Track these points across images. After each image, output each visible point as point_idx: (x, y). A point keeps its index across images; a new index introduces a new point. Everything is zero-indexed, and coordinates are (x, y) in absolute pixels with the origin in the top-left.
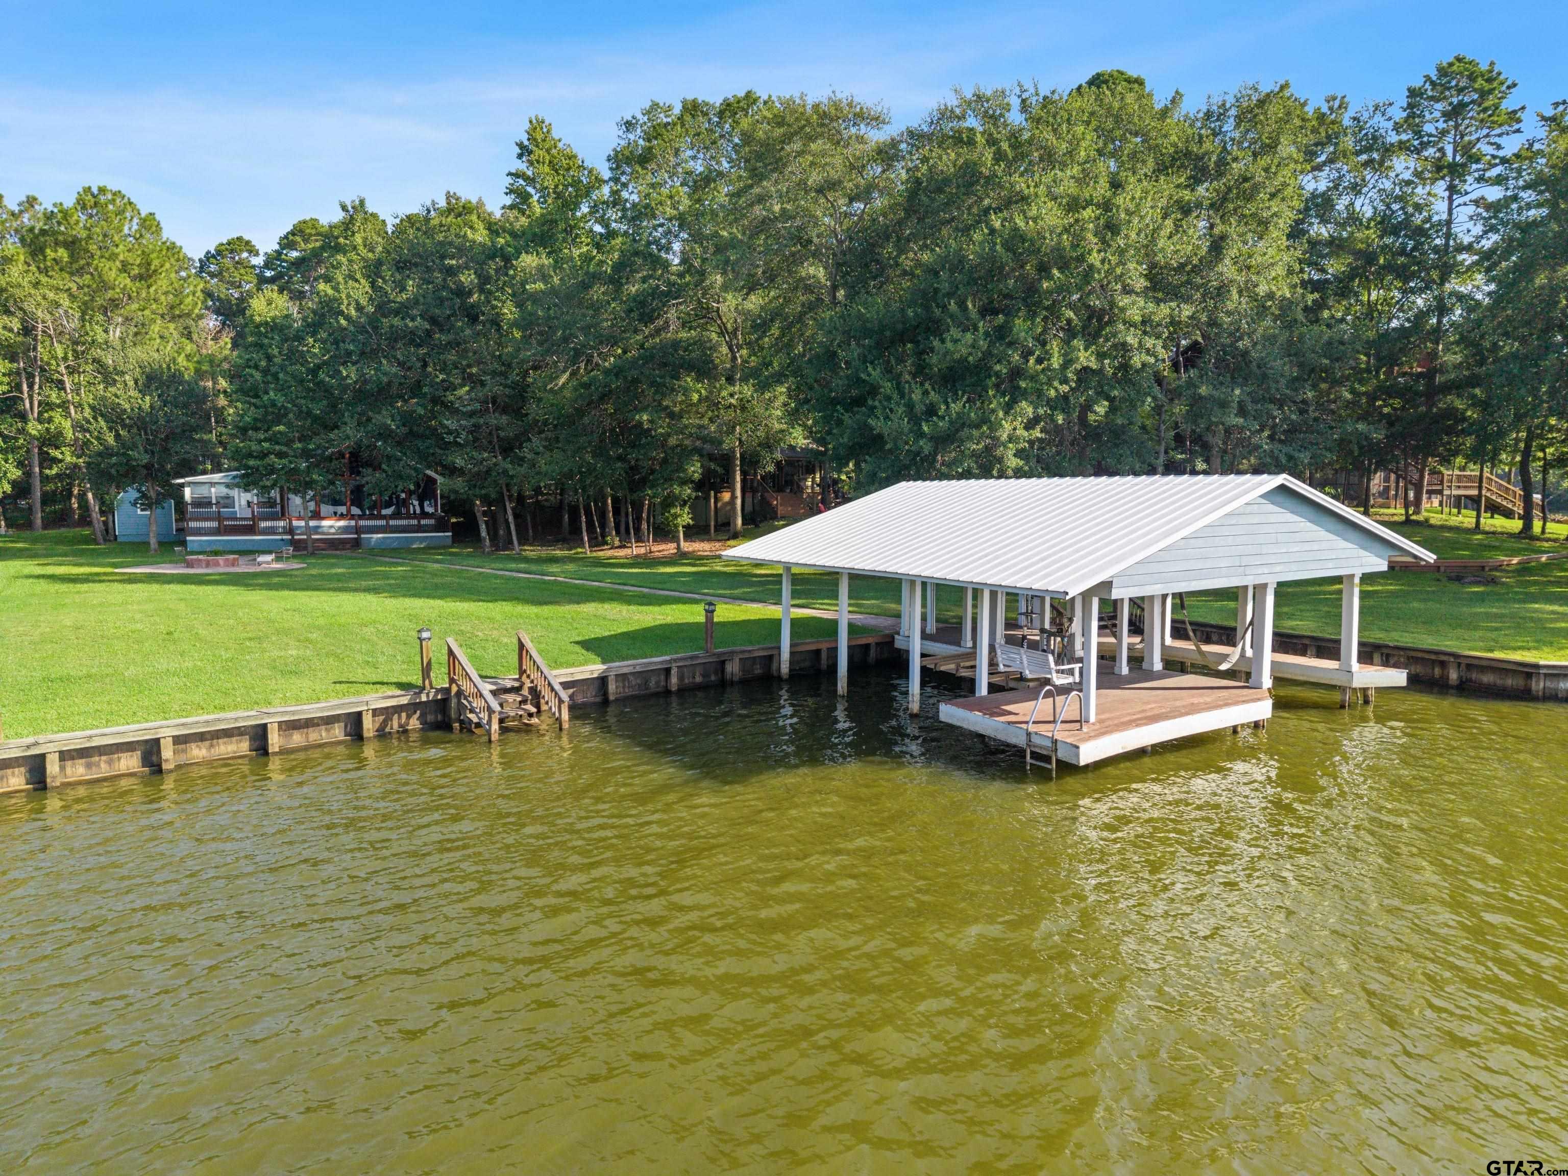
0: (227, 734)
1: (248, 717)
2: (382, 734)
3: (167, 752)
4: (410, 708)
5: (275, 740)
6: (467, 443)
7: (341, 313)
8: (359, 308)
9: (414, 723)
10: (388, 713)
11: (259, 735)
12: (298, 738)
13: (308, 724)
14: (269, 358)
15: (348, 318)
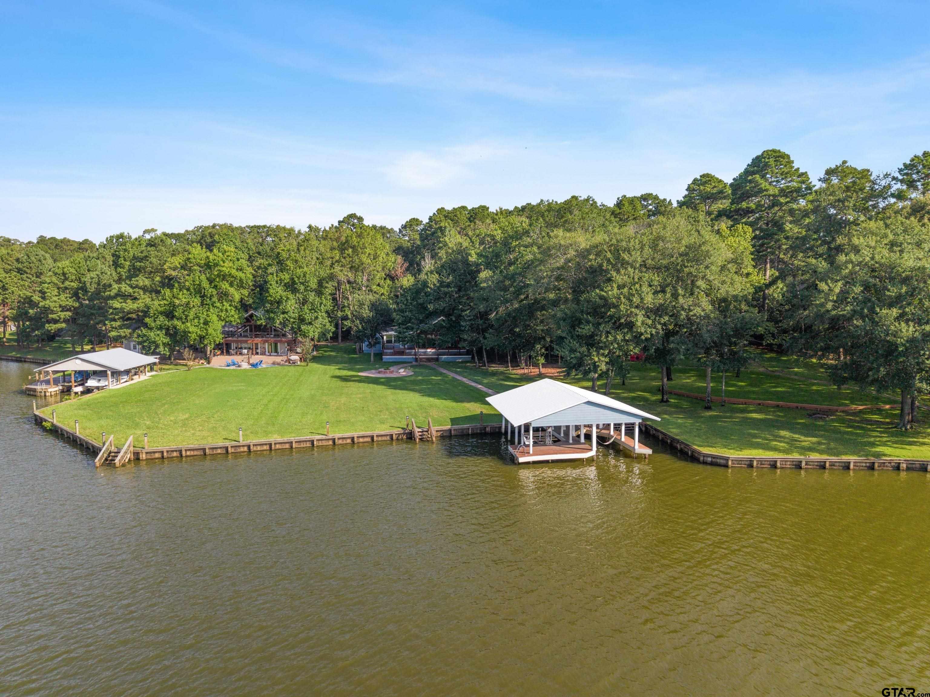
0: (367, 437)
1: (369, 433)
2: (397, 439)
3: (355, 440)
4: (404, 434)
5: (375, 439)
6: (469, 330)
7: (428, 287)
8: (434, 285)
9: (405, 437)
10: (399, 434)
11: (372, 437)
12: (380, 439)
13: (382, 436)
14: (407, 300)
15: (431, 288)
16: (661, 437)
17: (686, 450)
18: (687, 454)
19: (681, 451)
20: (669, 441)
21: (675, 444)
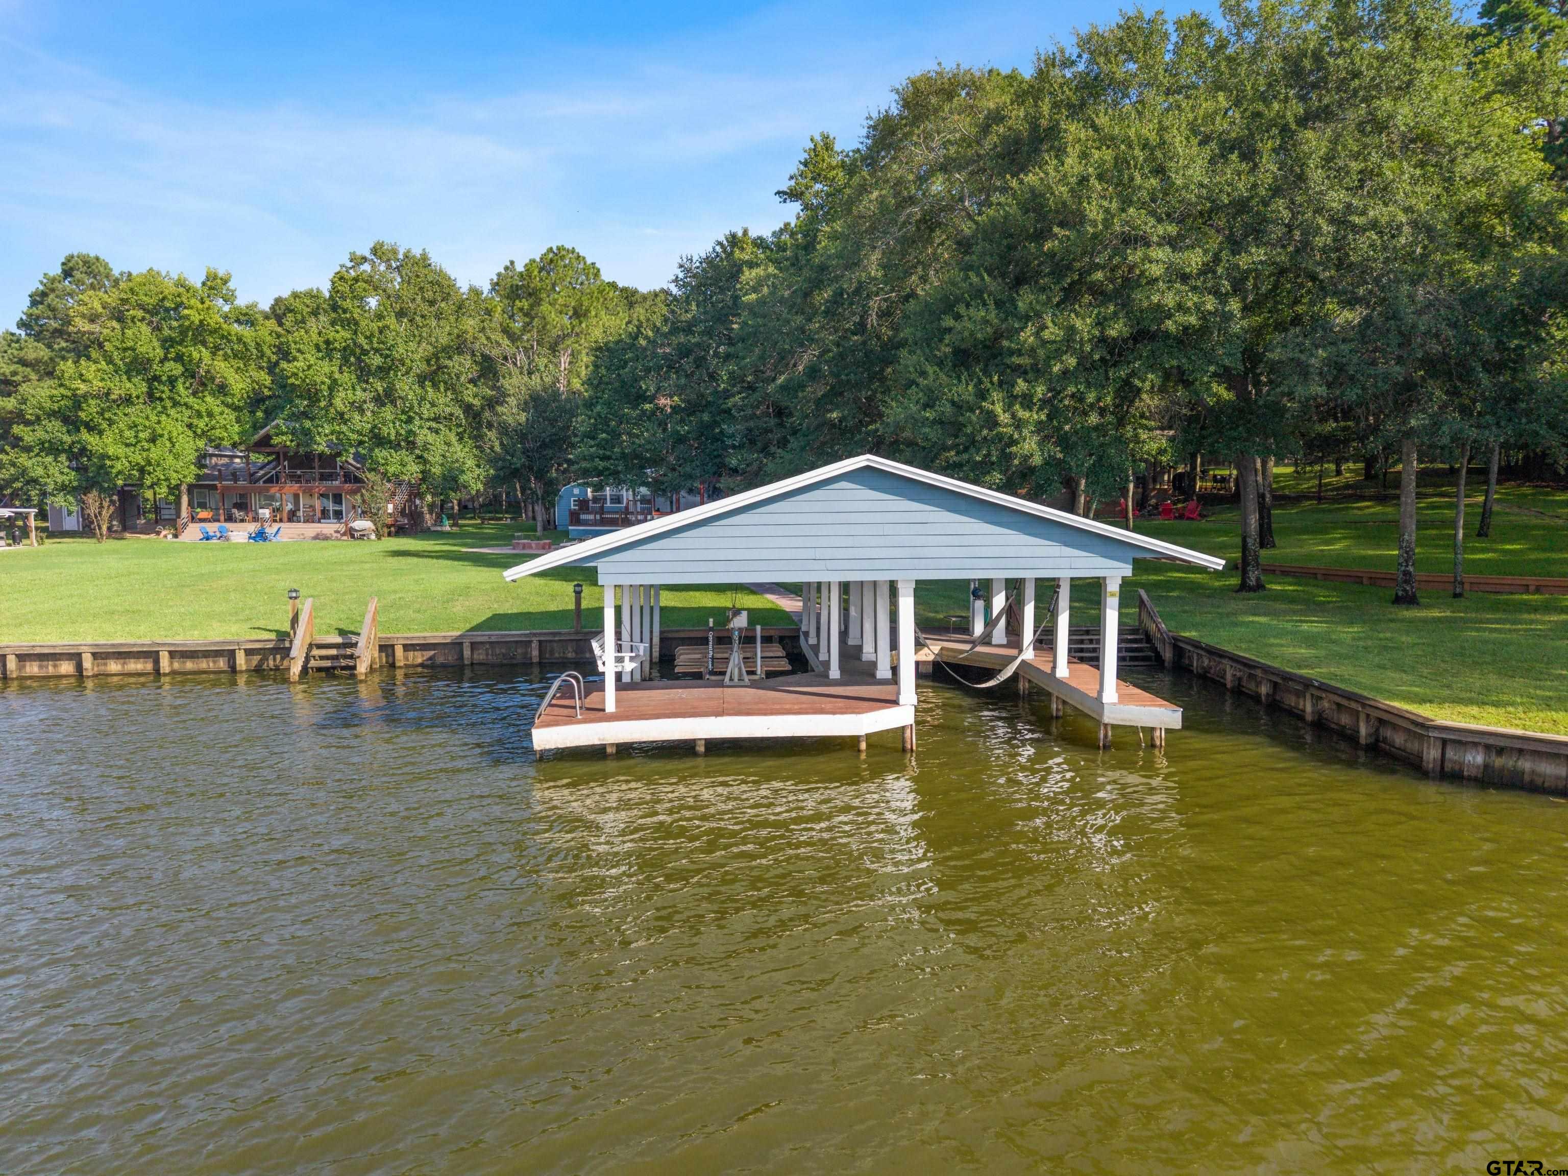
0: (135, 655)
2: (258, 671)
4: (281, 652)
5: (165, 664)
10: (262, 654)
12: (190, 665)
13: (196, 655)
16: (1230, 674)
17: (1345, 720)
18: (1351, 738)
19: (1320, 725)
20: (1264, 690)
21: (1290, 700)
